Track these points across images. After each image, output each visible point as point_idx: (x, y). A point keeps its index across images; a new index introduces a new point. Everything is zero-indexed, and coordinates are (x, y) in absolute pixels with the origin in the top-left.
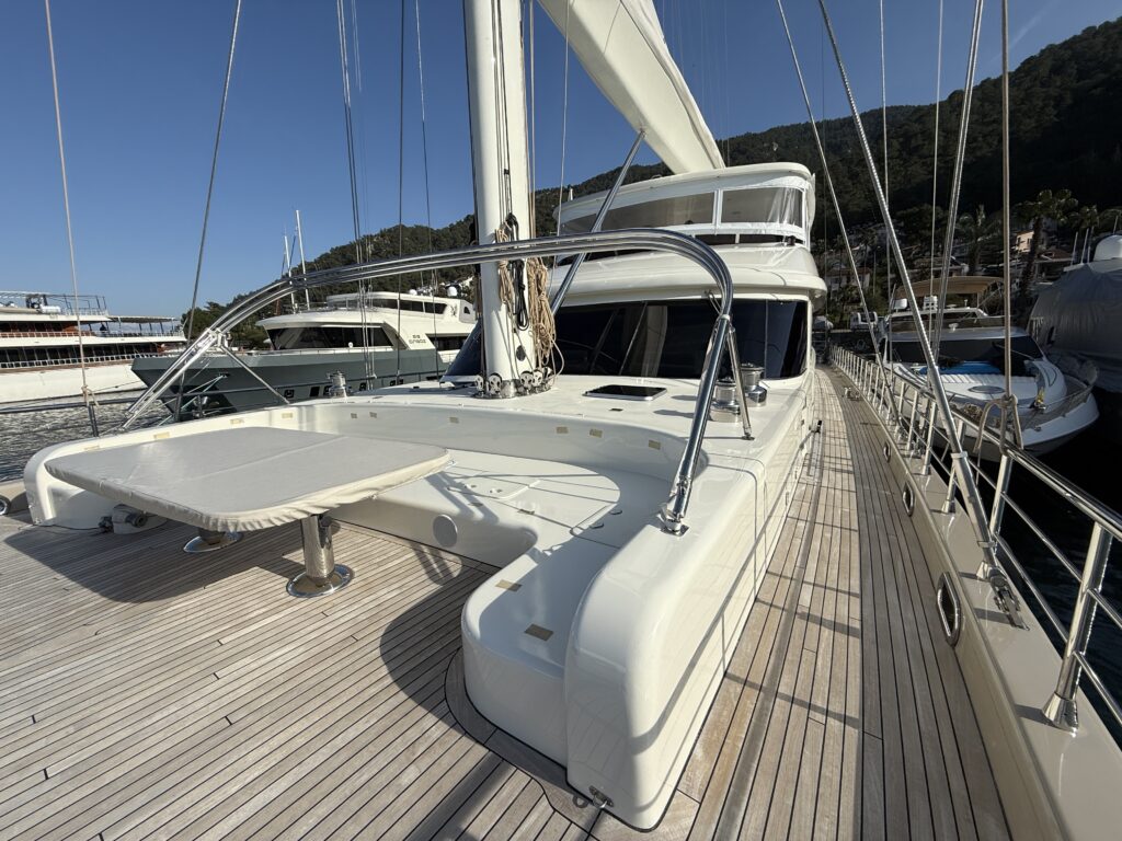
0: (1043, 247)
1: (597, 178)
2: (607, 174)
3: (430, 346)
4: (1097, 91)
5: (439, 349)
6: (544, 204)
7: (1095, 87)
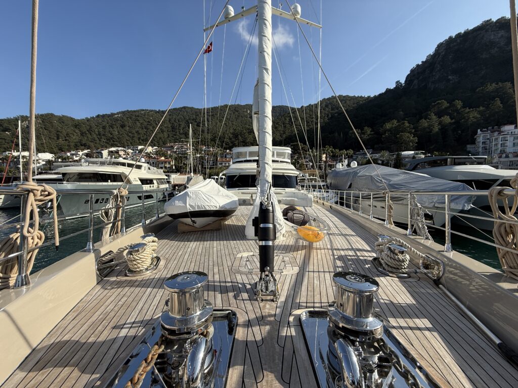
0: (328, 159)
1: (174, 109)
2: (179, 108)
3: (139, 183)
4: (336, 115)
5: (143, 184)
6: (146, 116)
7: (335, 113)
